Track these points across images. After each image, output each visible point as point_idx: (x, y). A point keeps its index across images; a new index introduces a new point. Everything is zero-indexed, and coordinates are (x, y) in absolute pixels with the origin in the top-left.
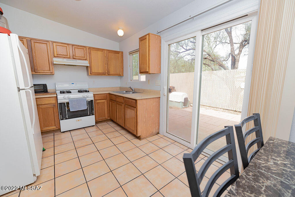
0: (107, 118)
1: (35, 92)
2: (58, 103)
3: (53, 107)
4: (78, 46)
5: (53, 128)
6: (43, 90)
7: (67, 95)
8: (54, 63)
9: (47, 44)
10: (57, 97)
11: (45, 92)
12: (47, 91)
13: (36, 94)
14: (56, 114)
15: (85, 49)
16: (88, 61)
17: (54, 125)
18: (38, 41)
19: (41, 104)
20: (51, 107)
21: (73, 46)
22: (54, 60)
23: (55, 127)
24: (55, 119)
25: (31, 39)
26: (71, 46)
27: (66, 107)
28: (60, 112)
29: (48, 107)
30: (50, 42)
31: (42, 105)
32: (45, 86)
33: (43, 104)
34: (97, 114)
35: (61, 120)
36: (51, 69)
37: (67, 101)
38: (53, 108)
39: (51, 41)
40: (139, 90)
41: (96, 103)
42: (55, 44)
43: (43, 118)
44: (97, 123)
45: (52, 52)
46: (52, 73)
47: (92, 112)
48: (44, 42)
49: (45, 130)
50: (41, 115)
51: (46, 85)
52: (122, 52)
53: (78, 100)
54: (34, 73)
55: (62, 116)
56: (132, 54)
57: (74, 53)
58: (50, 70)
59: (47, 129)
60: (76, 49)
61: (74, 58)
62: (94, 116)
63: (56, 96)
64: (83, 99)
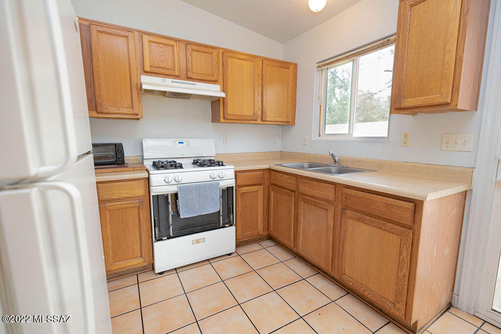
0: (261, 232)
1: (96, 165)
2: (152, 194)
3: (139, 207)
4: (200, 45)
5: (138, 262)
6: (113, 157)
7: (171, 174)
8: (144, 87)
9: (127, 37)
10: (148, 178)
11: (118, 164)
12: (124, 161)
13: (99, 171)
14: (145, 226)
15: (214, 55)
16: (219, 86)
17: (139, 254)
18: (107, 30)
19: (108, 197)
20: (133, 205)
21: (188, 46)
22: (142, 81)
23: (141, 260)
24: (141, 239)
25: (92, 23)
26: (182, 46)
27: (170, 206)
28: (155, 220)
29: (126, 206)
30: (136, 33)
31: (111, 201)
32: (118, 149)
33: (115, 197)
34: (239, 224)
35: (158, 240)
36: (136, 103)
37: (173, 189)
38: (139, 210)
39: (138, 31)
40: (359, 161)
41: (239, 194)
42: (146, 38)
43: (112, 237)
44: (238, 245)
45: (138, 59)
46: (137, 115)
47: (229, 217)
48: (121, 33)
49: (117, 268)
50: (109, 227)
51: (121, 145)
52: (296, 65)
53: (200, 188)
54: (95, 114)
55: (159, 230)
56: (326, 67)
57: (189, 64)
58: (132, 107)
59: (121, 267)
60: (195, 54)
61: (189, 76)
62: (233, 228)
63: (145, 175)
64: (212, 184)
